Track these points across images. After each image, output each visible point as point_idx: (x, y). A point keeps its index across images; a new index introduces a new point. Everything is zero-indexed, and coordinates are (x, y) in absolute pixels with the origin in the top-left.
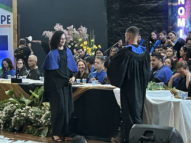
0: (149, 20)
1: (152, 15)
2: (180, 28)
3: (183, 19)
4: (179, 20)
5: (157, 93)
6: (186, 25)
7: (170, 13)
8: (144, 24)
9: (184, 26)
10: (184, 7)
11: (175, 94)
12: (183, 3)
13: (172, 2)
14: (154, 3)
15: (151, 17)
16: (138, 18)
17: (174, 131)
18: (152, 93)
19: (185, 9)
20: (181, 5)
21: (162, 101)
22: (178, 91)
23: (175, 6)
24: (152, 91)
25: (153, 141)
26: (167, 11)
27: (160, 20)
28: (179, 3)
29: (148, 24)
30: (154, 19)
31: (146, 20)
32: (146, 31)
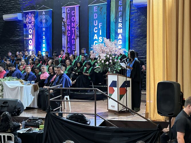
0: (15, 46)
1: (16, 44)
2: (30, 50)
3: (32, 46)
4: (29, 46)
5: (12, 82)
6: (33, 48)
7: (25, 43)
8: (12, 48)
9: (32, 49)
10: (32, 40)
11: (22, 82)
12: (31, 38)
13: (26, 37)
14: (17, 38)
15: (16, 45)
16: (9, 45)
17: (18, 101)
18: (10, 82)
19: (32, 41)
20: (30, 39)
21: (14, 86)
22: (23, 81)
23: (28, 39)
24: (10, 81)
25: (8, 106)
26: (24, 42)
27: (20, 46)
28: (29, 38)
29: (15, 48)
30: (17, 45)
31: (13, 46)
32: (14, 51)
